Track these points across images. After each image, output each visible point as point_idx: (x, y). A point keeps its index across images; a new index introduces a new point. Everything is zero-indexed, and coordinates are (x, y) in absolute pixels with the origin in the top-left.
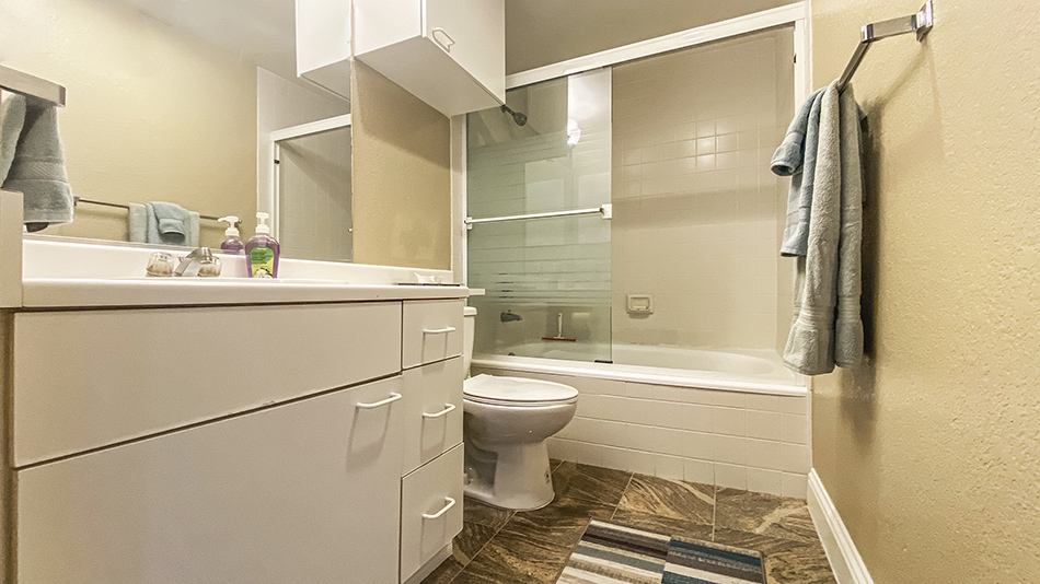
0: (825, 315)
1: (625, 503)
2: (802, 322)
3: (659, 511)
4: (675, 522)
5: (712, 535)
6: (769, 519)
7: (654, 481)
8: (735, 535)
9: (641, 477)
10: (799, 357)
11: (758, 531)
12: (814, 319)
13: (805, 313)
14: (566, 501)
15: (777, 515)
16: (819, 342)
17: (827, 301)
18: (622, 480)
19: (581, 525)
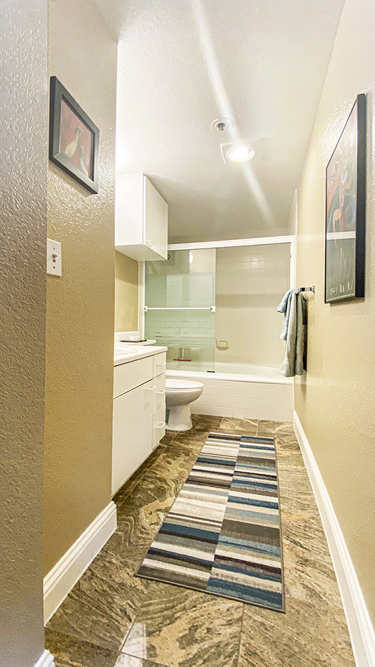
0: (292, 360)
1: (221, 427)
2: (286, 361)
3: (236, 429)
4: (243, 431)
5: (257, 434)
6: (277, 429)
7: (233, 419)
8: (264, 434)
9: (227, 418)
10: (284, 372)
11: (273, 432)
12: (289, 361)
13: (286, 359)
14: (198, 427)
15: (281, 427)
16: (290, 368)
17: (293, 356)
18: (220, 419)
19: (206, 434)
